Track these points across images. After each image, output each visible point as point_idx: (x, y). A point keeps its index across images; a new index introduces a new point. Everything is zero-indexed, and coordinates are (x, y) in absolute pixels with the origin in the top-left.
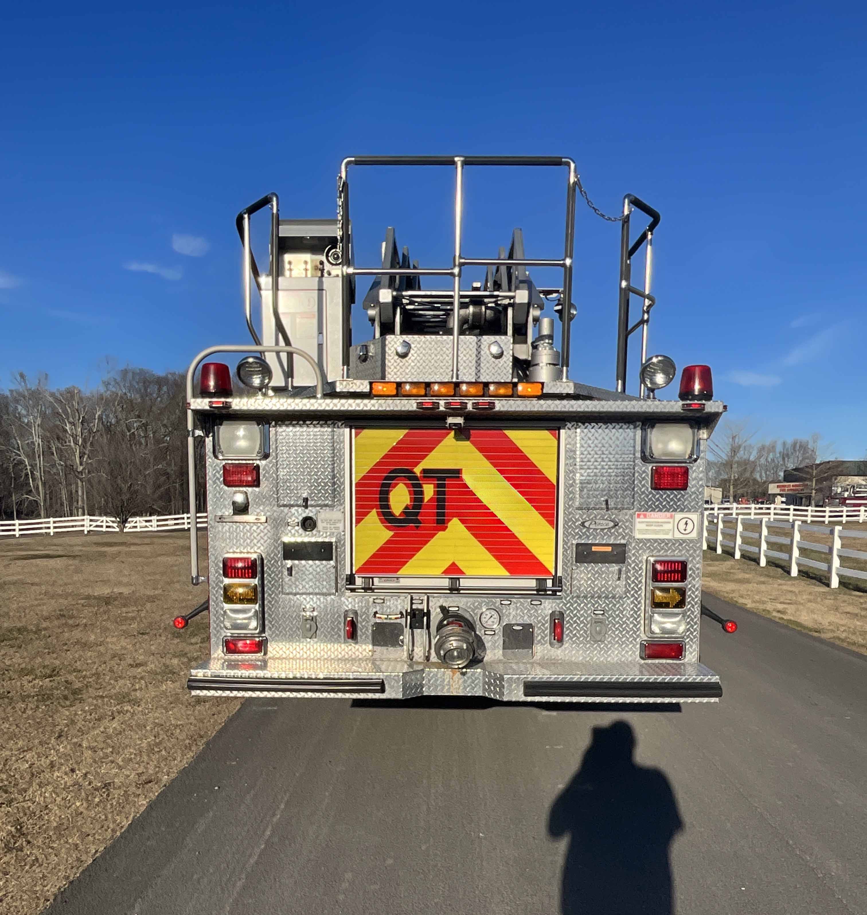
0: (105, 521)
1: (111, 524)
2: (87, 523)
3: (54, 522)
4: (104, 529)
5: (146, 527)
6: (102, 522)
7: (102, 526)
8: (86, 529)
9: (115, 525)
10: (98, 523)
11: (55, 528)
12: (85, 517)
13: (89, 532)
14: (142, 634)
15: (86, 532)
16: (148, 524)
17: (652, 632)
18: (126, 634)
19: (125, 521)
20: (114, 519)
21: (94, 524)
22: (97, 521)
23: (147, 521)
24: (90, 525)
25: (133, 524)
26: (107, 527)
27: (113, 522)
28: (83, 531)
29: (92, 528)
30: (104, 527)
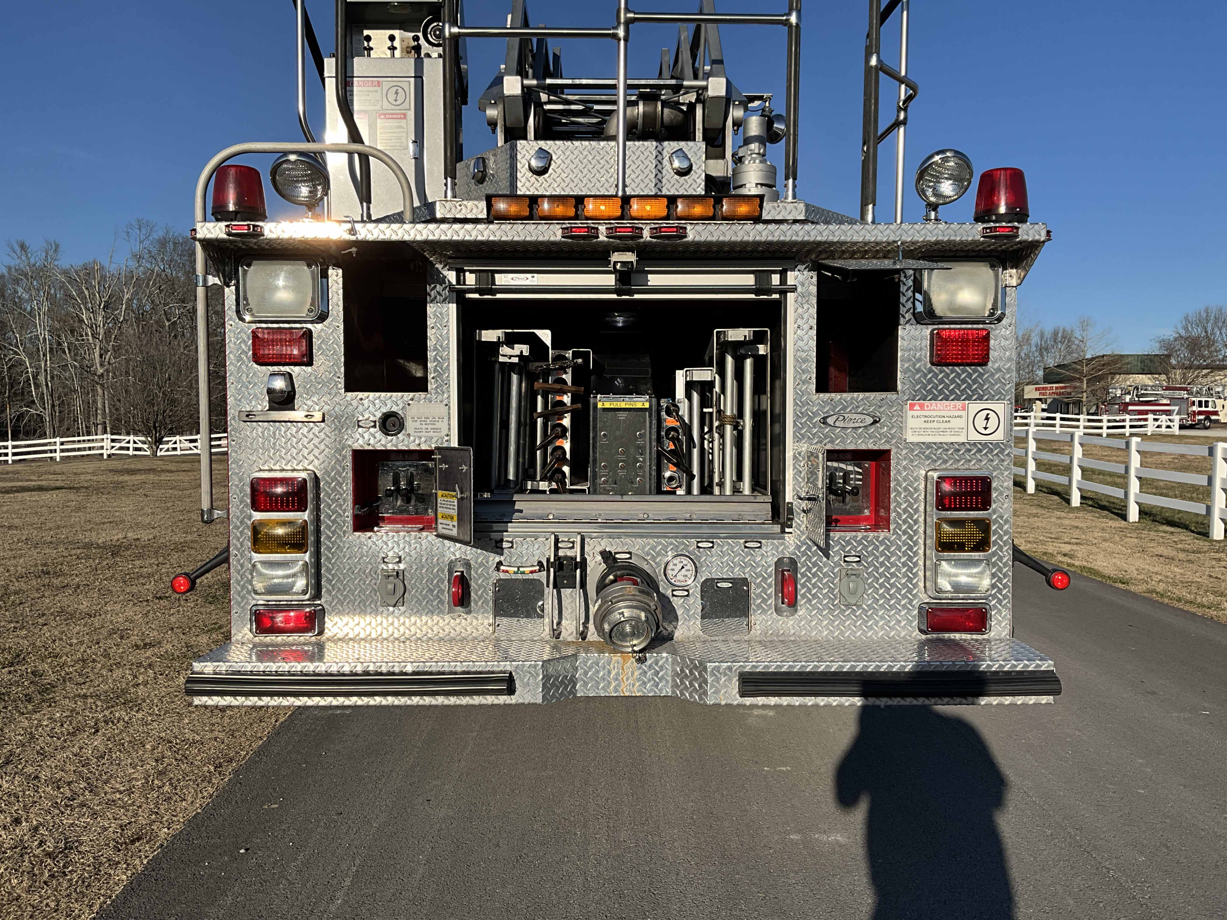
0: (132, 442)
1: (140, 445)
2: (107, 444)
3: (62, 444)
4: (131, 452)
5: (191, 449)
6: (129, 442)
7: (128, 449)
8: (105, 453)
9: (145, 446)
10: (123, 444)
11: (62, 451)
12: (105, 436)
13: (109, 456)
14: (160, 598)
15: (105, 457)
16: (192, 445)
17: (939, 591)
18: (137, 599)
19: (159, 441)
20: (143, 439)
21: (118, 445)
22: (120, 441)
23: (192, 441)
24: (113, 447)
25: (171, 445)
26: (136, 449)
27: (144, 443)
28: (102, 455)
29: (113, 451)
30: (131, 449)
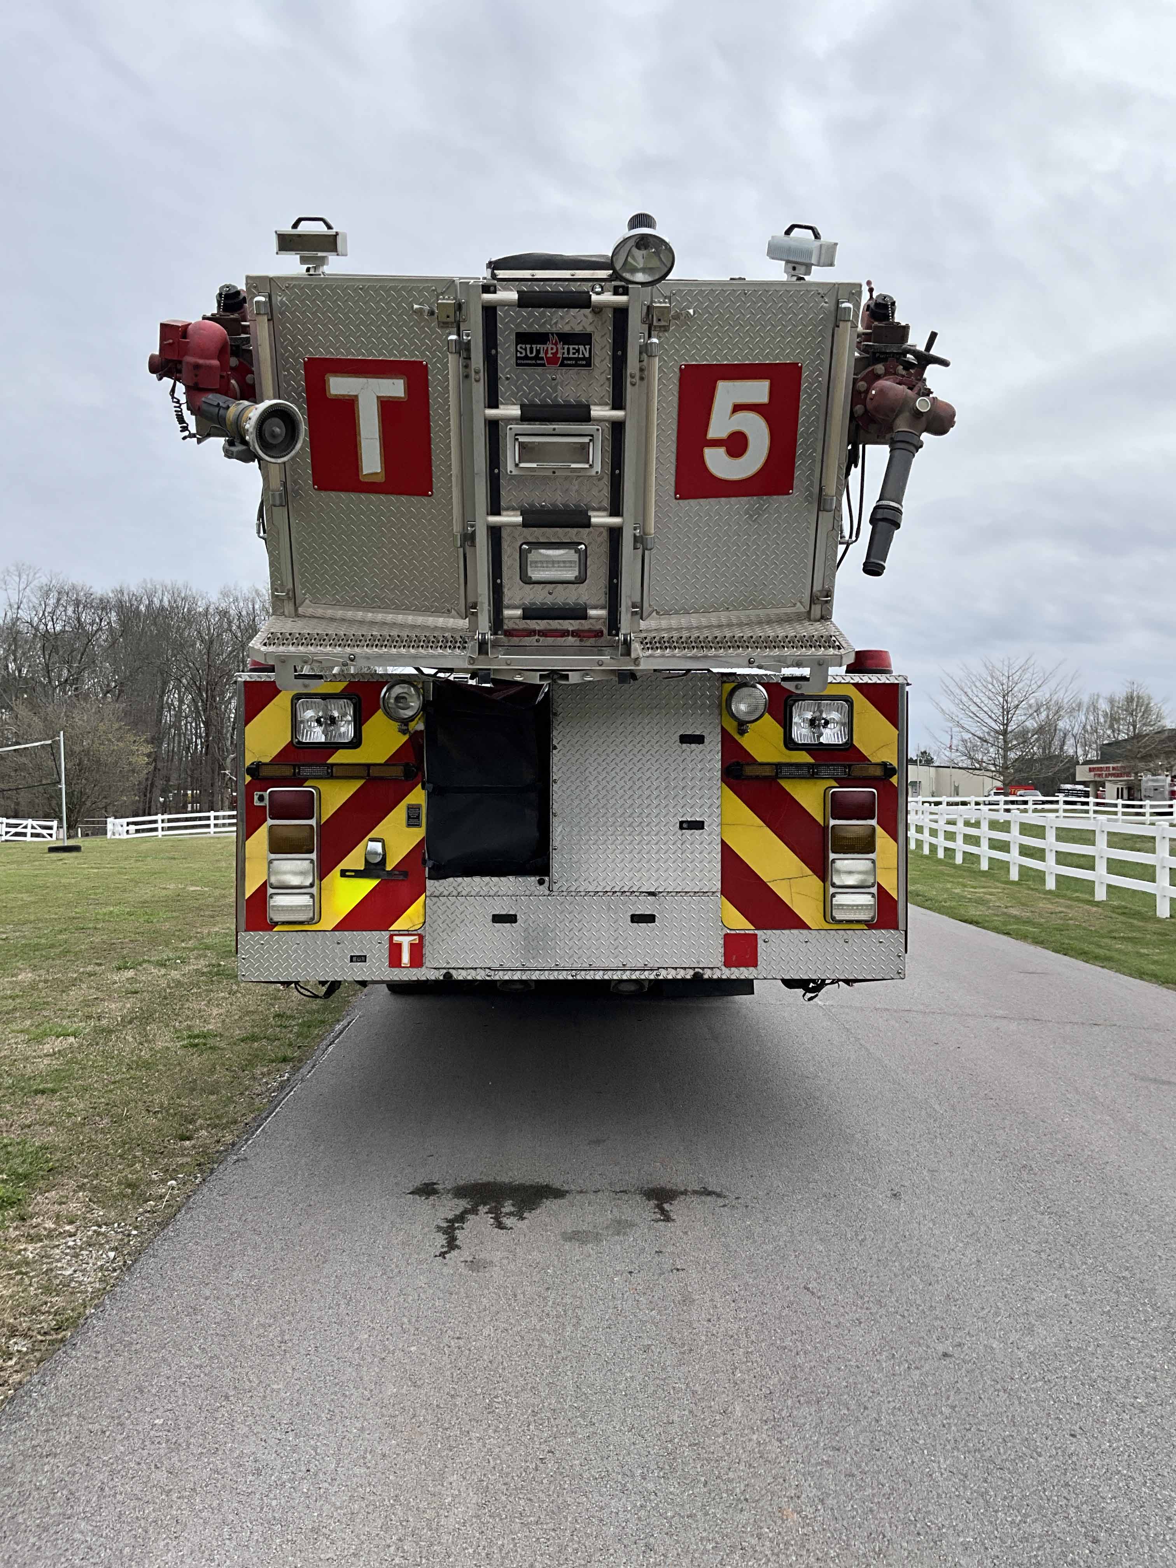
1: (39, 831)
4: (27, 839)
6: (26, 827)
7: (24, 835)
10: (19, 830)
20: (44, 823)
21: (13, 830)
22: (18, 825)
24: (7, 833)
26: (33, 835)
27: (43, 827)
29: (8, 837)
30: (29, 835)
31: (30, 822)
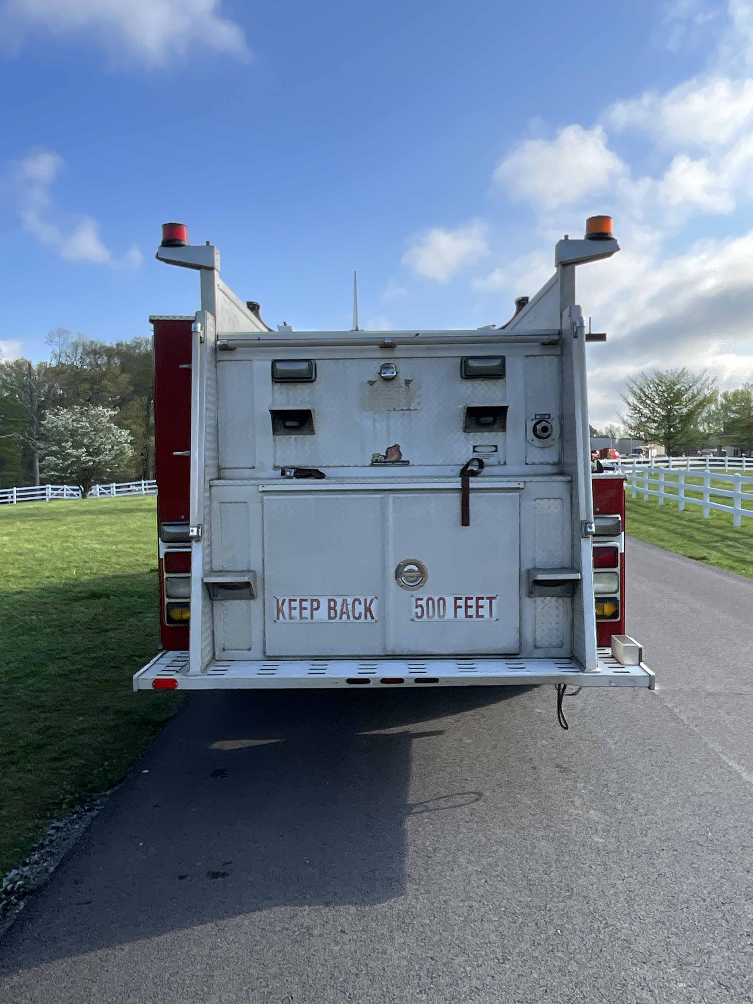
0: (65, 490)
1: (71, 492)
2: (48, 491)
3: (17, 492)
8: (47, 498)
9: (75, 493)
10: (59, 492)
11: (18, 497)
12: (47, 486)
20: (74, 487)
21: (56, 492)
22: (58, 489)
24: (52, 494)
27: (74, 490)
29: (53, 497)
30: (65, 495)
31: (65, 486)
